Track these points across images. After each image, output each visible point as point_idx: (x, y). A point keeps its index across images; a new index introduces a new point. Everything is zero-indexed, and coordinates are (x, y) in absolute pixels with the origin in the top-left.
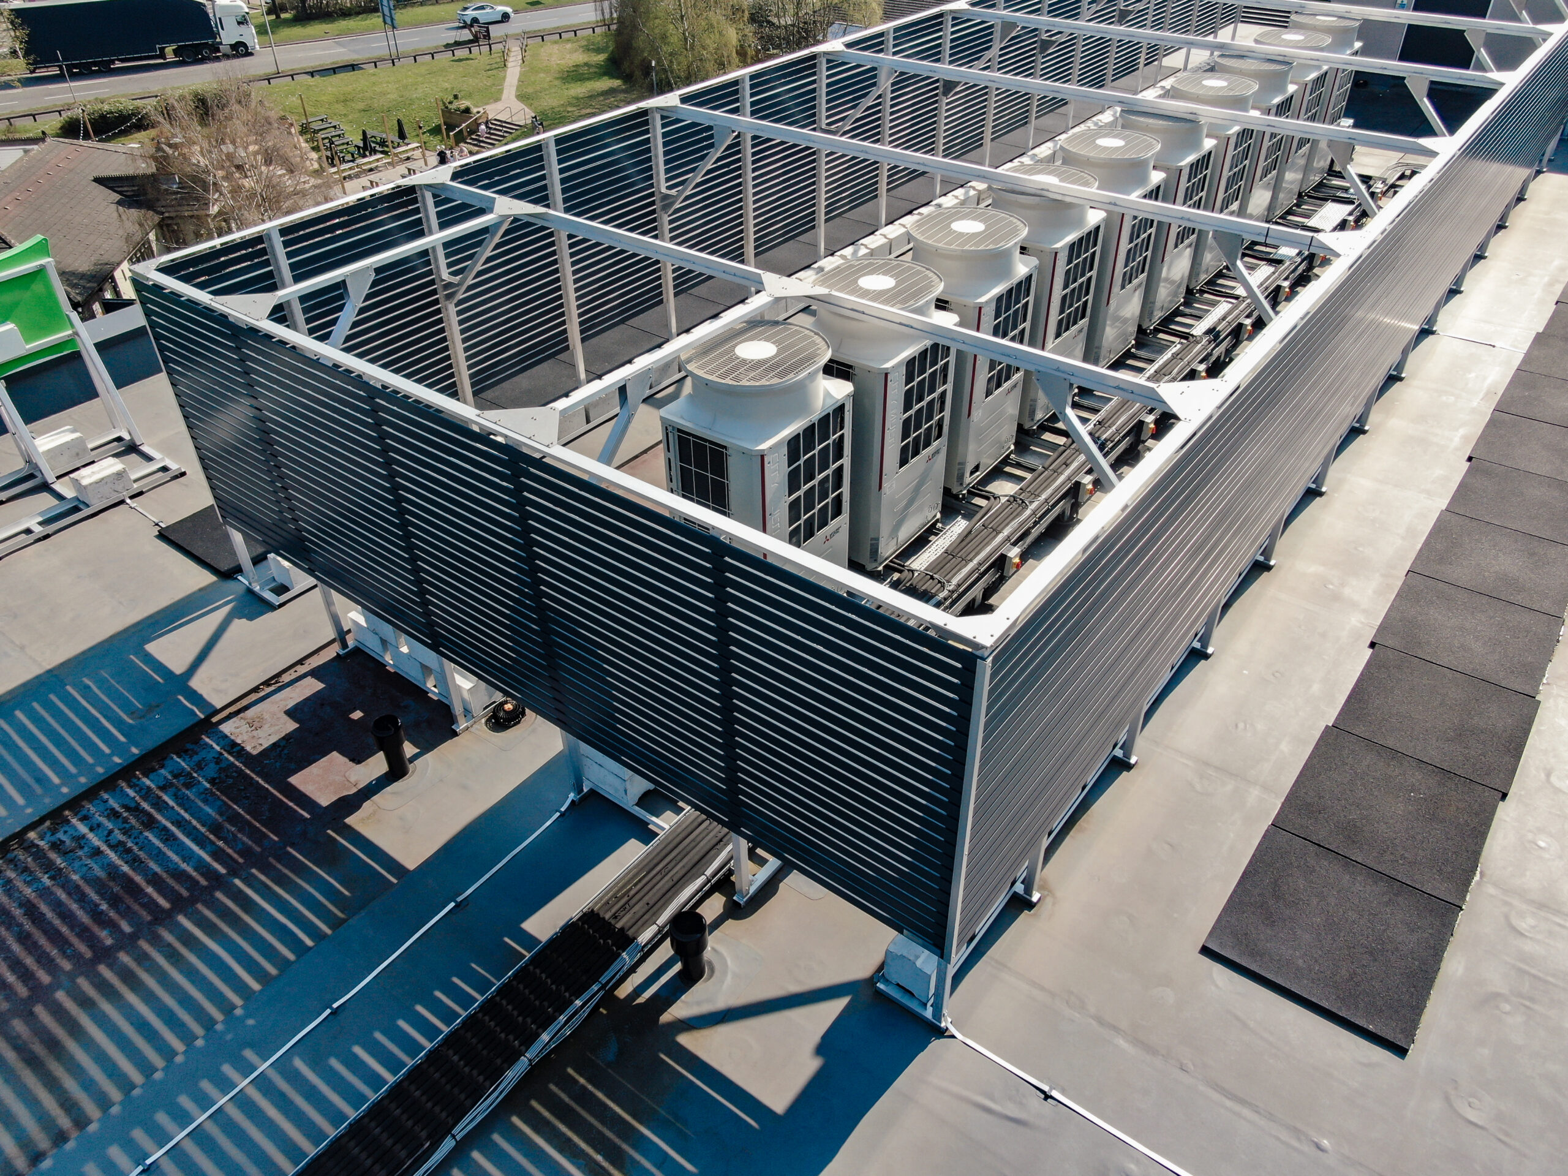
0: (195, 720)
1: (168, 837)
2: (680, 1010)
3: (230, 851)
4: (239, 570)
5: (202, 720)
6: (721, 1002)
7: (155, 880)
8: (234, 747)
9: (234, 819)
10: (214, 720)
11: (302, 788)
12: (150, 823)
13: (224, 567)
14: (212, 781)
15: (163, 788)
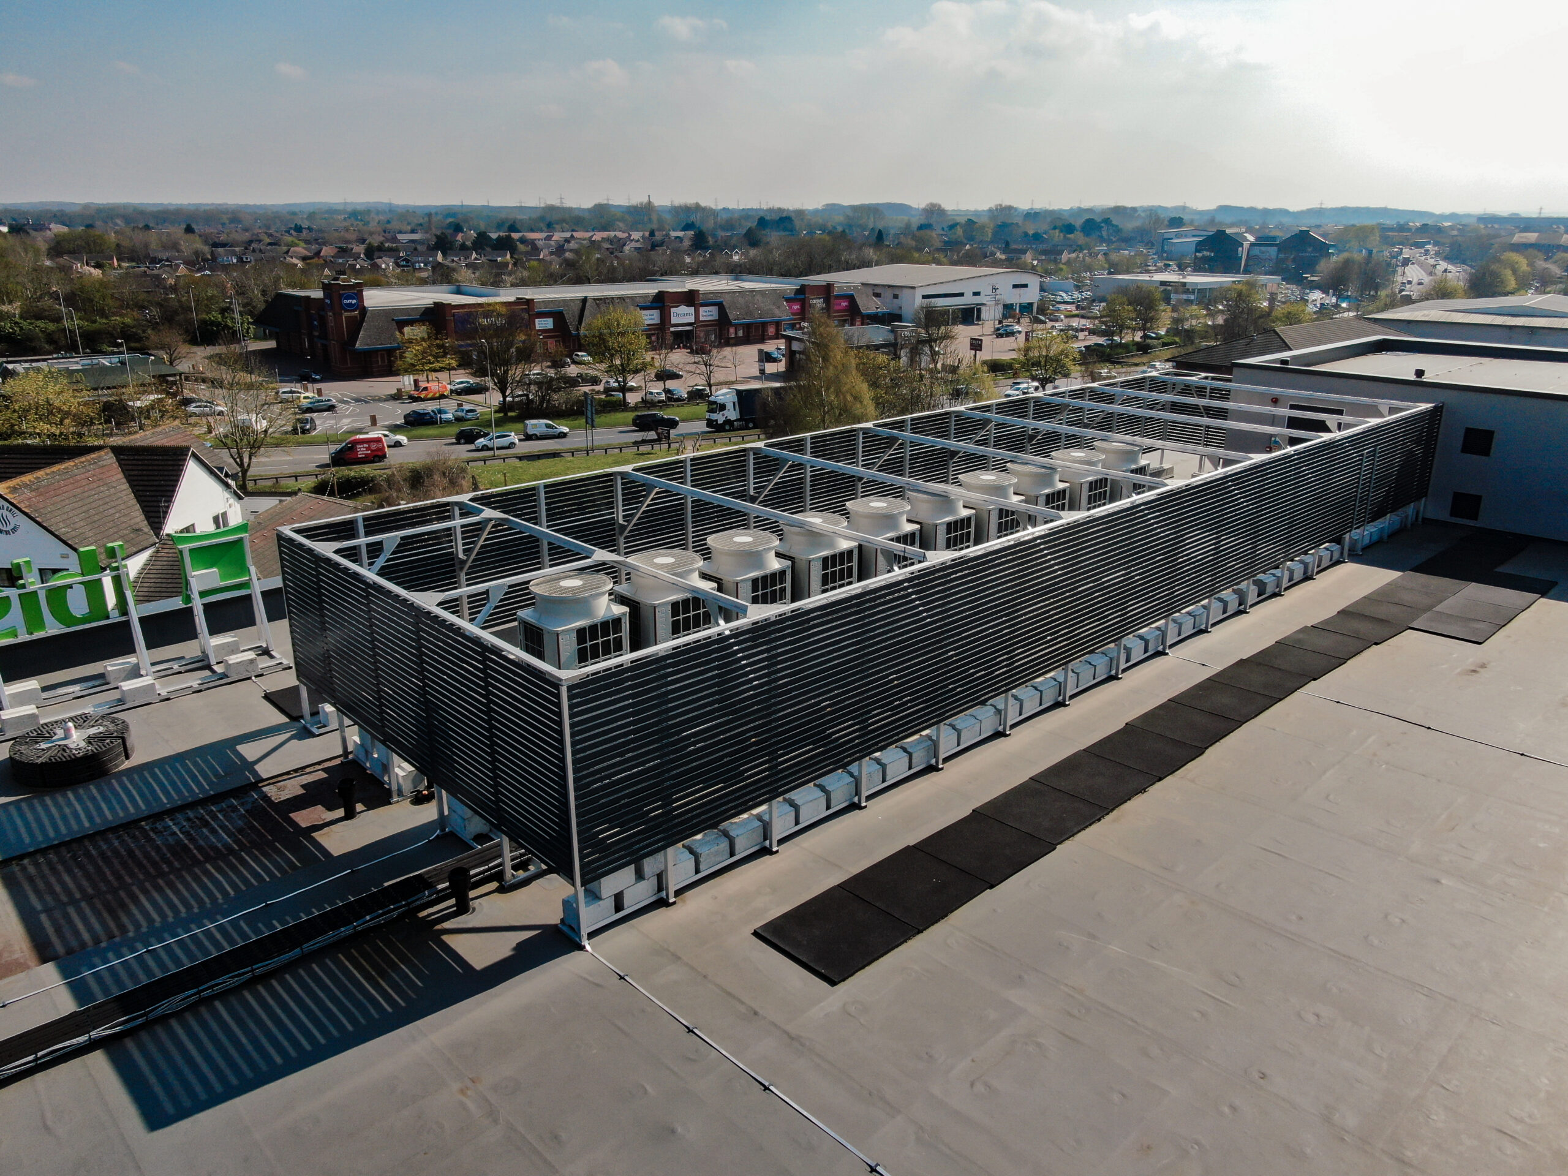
0: (248, 782)
1: (213, 831)
2: (447, 925)
3: (244, 841)
4: (302, 717)
5: (252, 783)
6: (470, 925)
7: (200, 848)
8: (266, 798)
9: (253, 827)
10: (260, 785)
11: (294, 818)
12: (207, 824)
13: (295, 714)
14: (247, 811)
15: (220, 811)
